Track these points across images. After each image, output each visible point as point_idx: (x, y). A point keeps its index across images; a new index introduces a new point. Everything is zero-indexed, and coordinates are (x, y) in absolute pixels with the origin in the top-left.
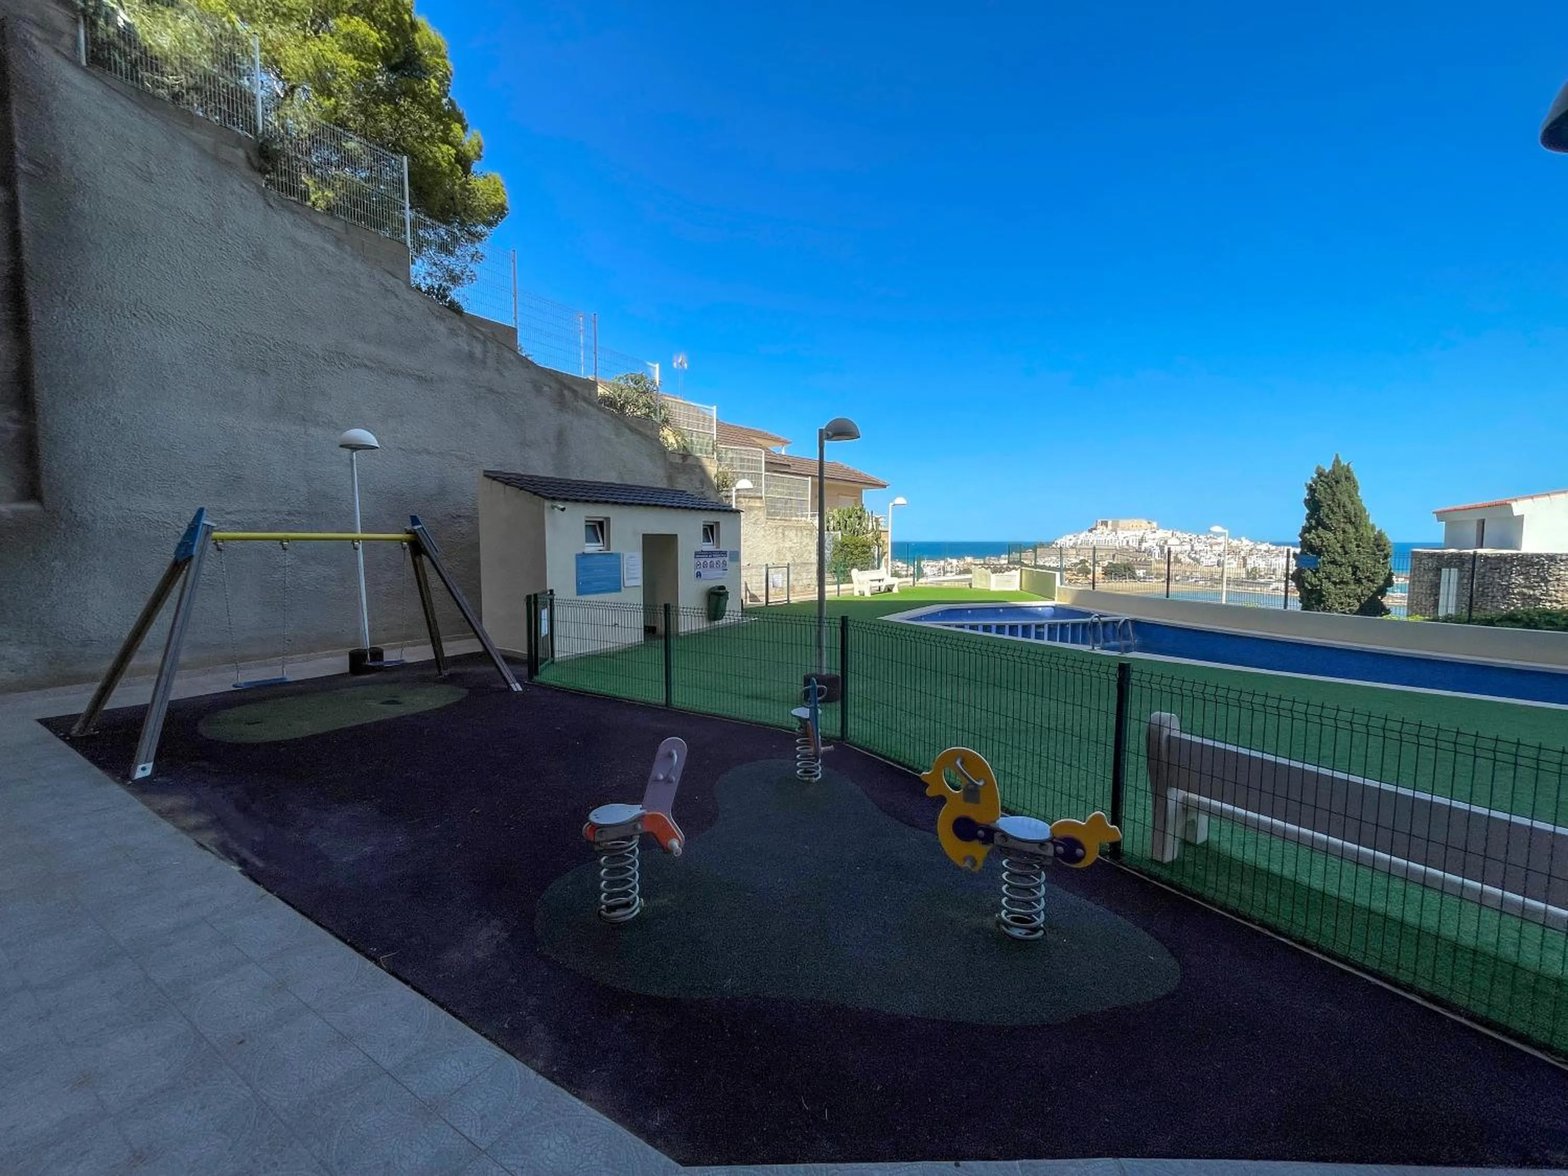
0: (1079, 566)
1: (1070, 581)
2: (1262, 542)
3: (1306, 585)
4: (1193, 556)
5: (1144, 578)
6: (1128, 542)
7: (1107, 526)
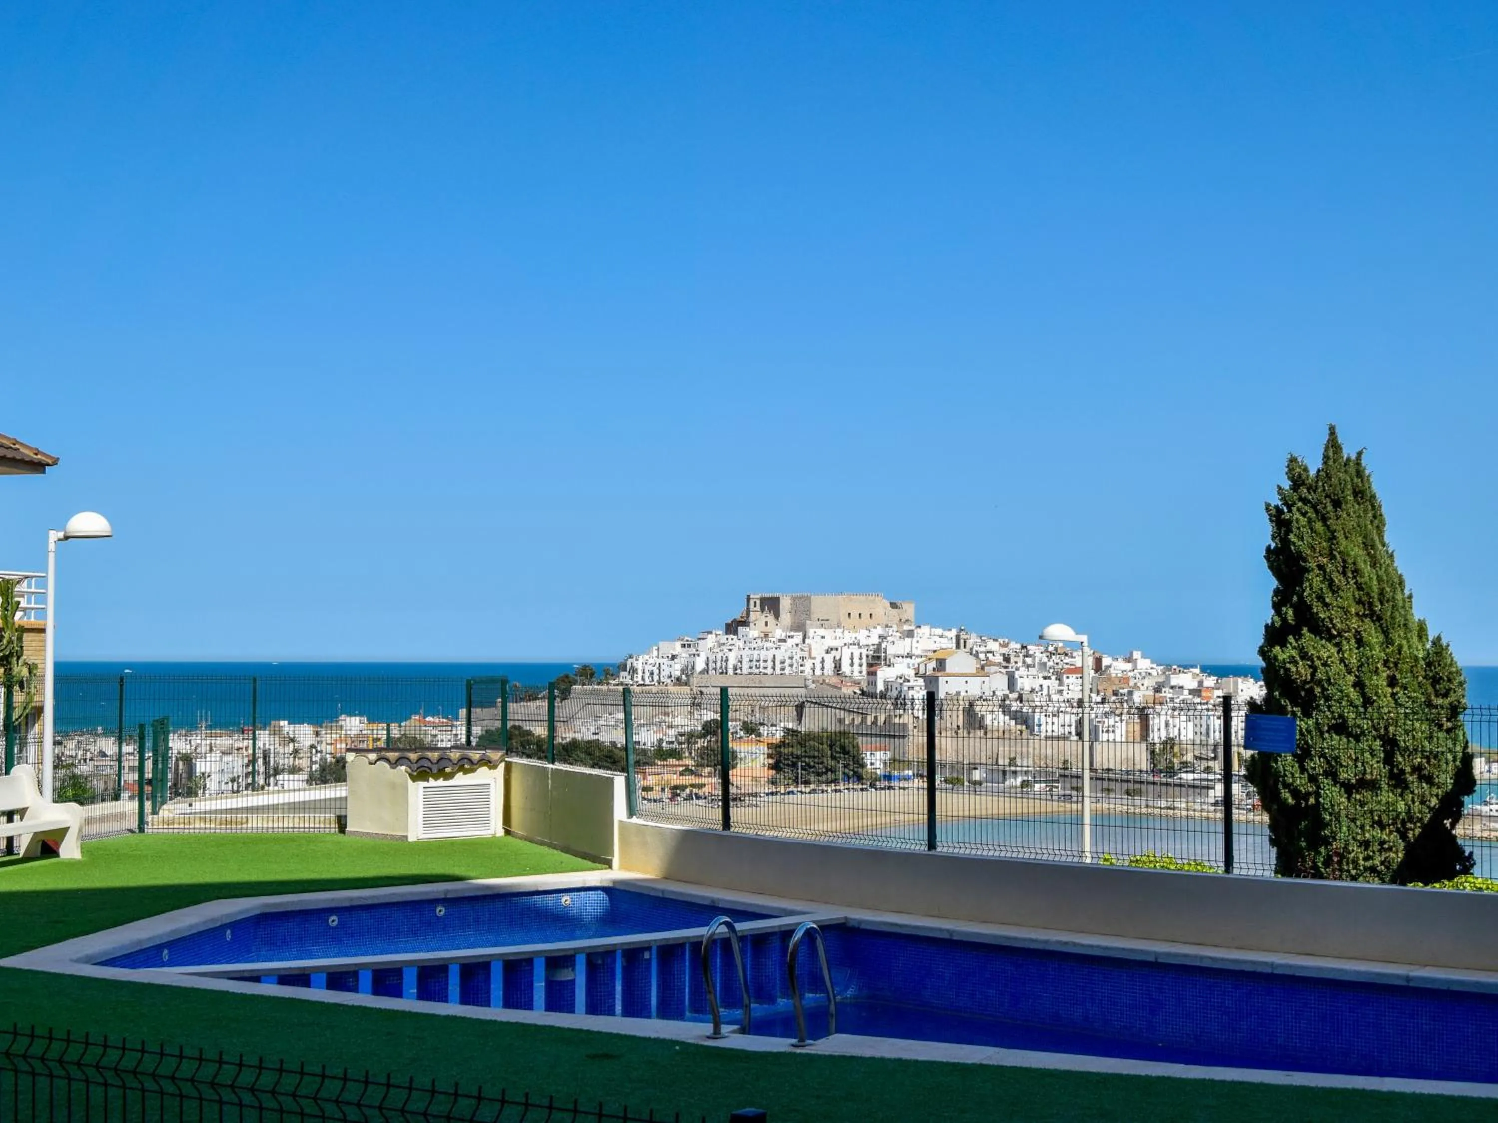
0: (701, 743)
1: (676, 790)
2: (1186, 667)
3: (1286, 795)
4: (1015, 706)
5: (888, 777)
6: (838, 665)
7: (777, 616)
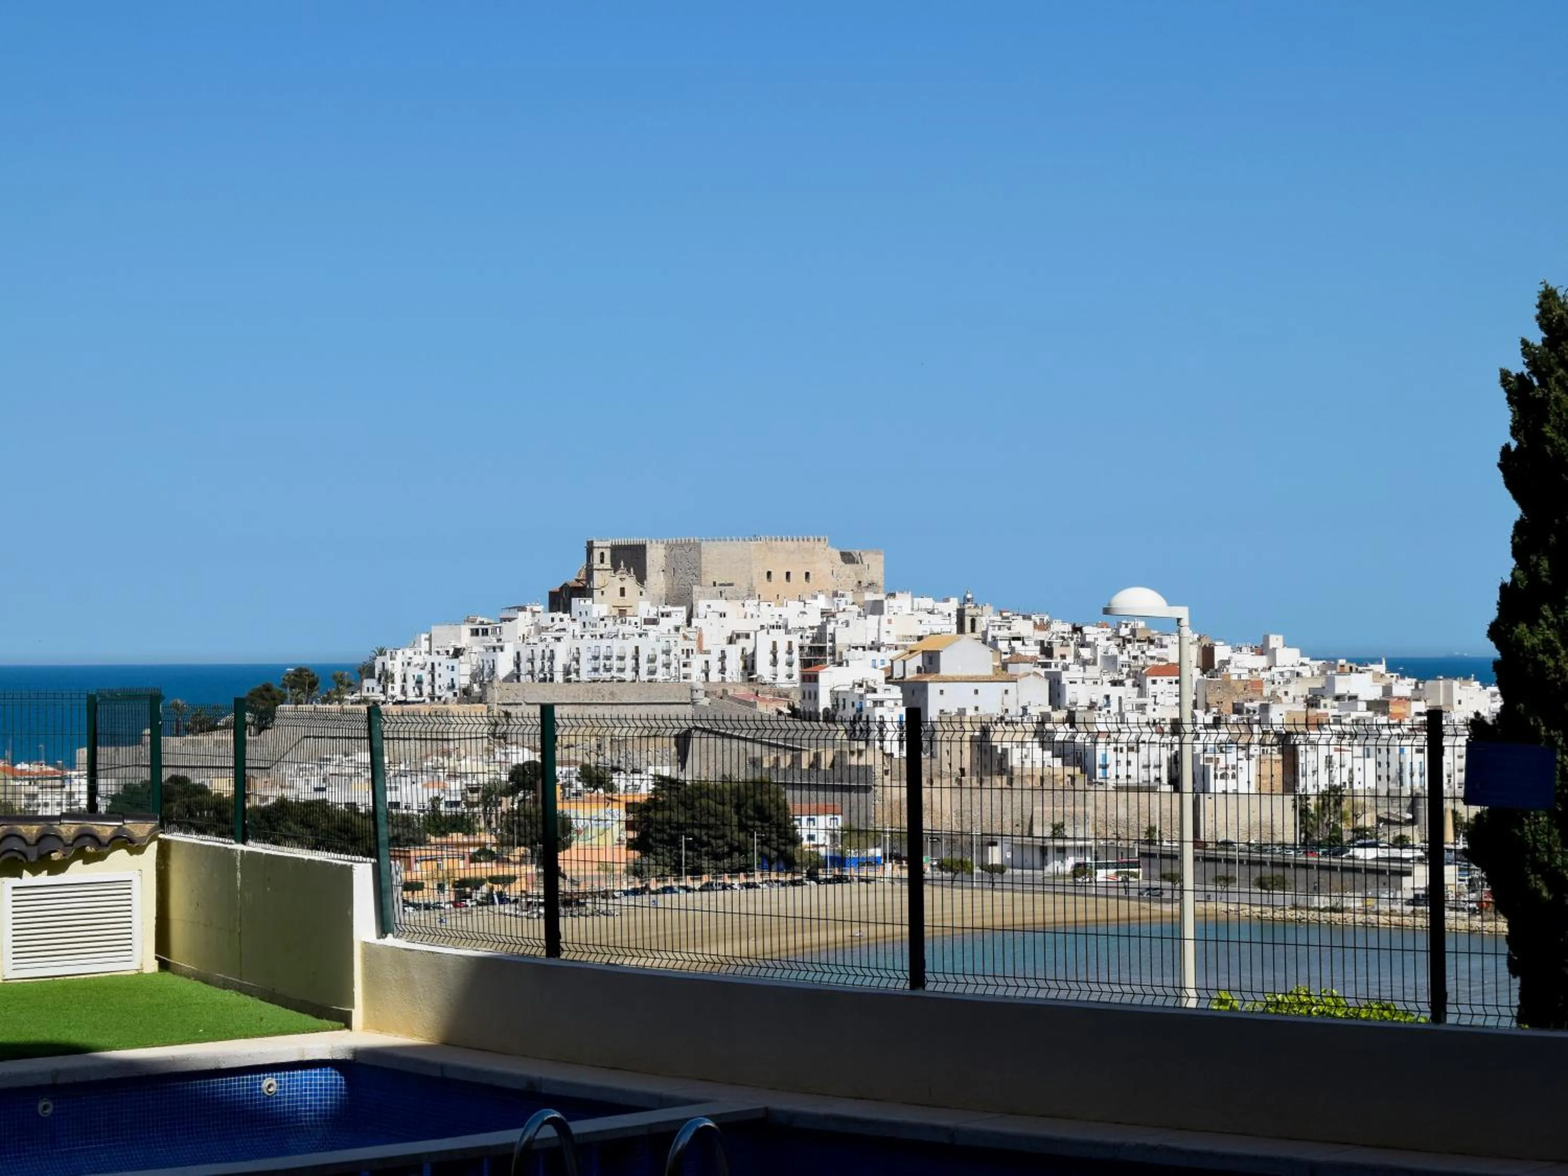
1: (463, 889)
2: (1360, 663)
4: (1062, 733)
6: (749, 665)
7: (641, 578)
